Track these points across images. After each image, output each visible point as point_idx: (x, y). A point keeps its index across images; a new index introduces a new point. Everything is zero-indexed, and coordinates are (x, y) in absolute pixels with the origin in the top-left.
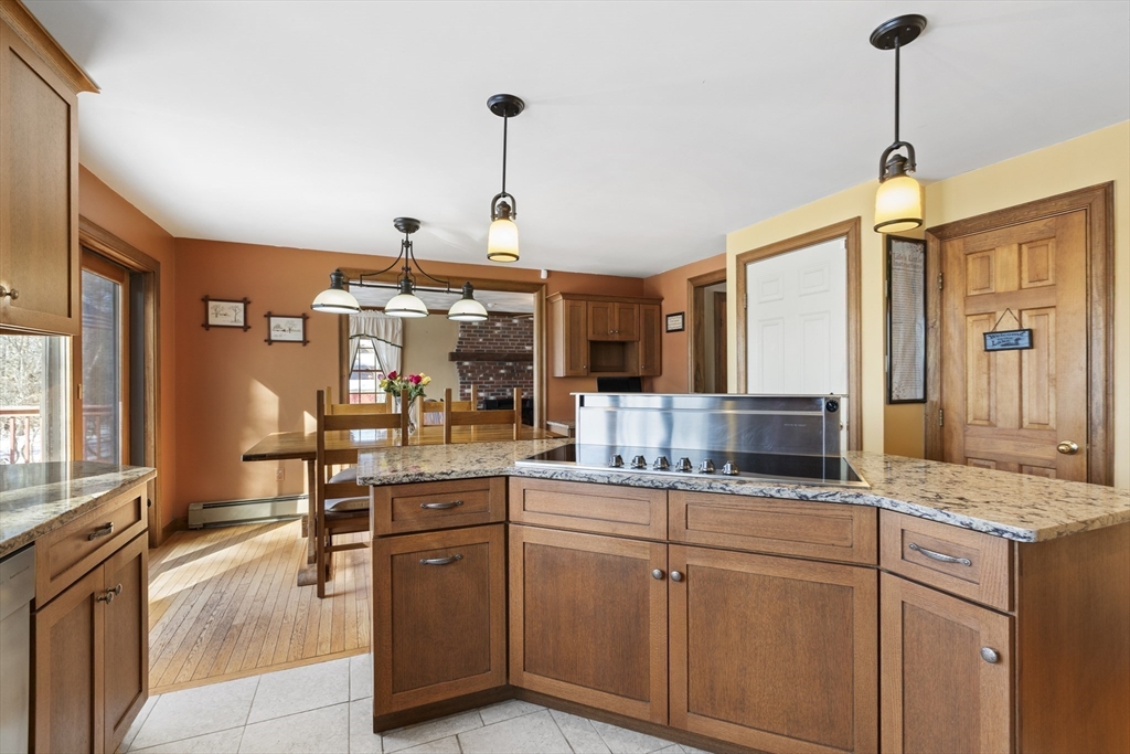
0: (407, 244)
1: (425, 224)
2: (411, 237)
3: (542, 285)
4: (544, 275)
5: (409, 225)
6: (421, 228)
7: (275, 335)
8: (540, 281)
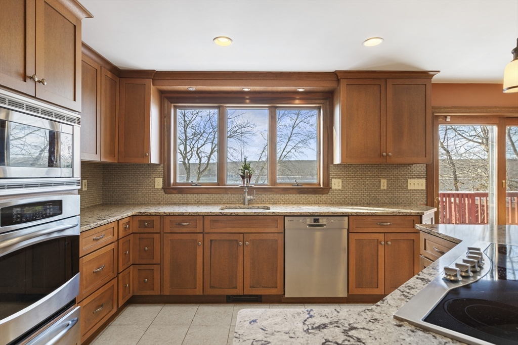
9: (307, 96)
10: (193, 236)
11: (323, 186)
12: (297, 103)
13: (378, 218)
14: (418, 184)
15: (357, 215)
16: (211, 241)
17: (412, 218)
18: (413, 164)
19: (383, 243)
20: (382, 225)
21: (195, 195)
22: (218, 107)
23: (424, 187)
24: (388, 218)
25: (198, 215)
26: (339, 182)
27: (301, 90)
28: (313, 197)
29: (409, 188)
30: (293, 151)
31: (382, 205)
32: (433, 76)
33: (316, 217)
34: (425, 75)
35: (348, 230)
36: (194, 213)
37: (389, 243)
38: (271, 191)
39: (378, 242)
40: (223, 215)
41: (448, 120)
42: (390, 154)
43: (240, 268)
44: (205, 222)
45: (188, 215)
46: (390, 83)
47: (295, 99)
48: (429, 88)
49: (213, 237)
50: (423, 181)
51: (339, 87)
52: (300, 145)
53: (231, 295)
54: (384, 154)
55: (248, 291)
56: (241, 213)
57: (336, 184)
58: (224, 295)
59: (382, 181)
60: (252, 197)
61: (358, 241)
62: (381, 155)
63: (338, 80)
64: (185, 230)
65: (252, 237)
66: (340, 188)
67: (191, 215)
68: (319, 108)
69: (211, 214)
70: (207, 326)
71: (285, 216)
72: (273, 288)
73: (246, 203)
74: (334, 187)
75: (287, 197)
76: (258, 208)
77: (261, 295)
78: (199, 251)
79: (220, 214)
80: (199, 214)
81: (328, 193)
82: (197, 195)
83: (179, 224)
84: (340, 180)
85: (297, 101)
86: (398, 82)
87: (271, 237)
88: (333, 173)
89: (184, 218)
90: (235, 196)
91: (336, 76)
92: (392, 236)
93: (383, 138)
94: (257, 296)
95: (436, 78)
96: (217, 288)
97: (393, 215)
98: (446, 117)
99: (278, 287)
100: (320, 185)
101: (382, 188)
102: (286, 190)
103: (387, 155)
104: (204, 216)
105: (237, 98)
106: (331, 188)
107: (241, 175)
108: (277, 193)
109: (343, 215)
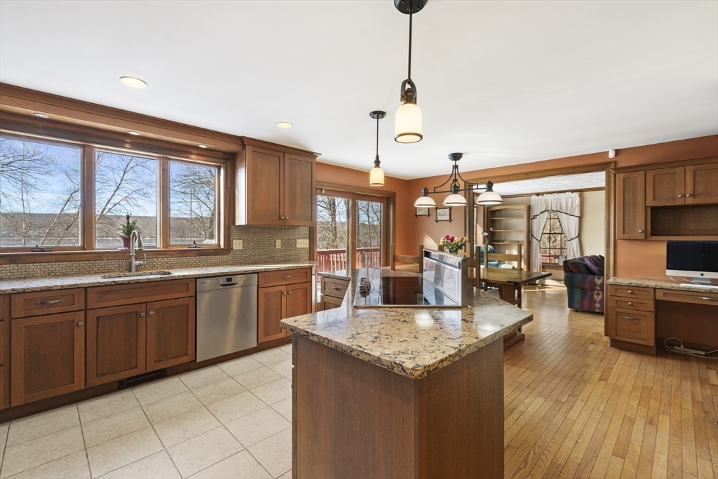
0: (456, 167)
1: (465, 154)
2: (458, 162)
3: (609, 163)
4: (612, 155)
5: (456, 157)
6: (463, 156)
7: (439, 218)
8: (608, 161)
9: (208, 154)
10: (69, 317)
11: (224, 246)
12: (194, 158)
13: (281, 272)
14: (303, 243)
15: (266, 271)
16: (98, 318)
17: (305, 271)
18: (300, 226)
19: (285, 293)
20: (284, 279)
21: (43, 264)
22: (84, 146)
23: (308, 246)
24: (289, 272)
25: (78, 288)
26: (240, 243)
27: (203, 147)
28: (214, 258)
29: (297, 247)
30: (124, 202)
31: (278, 262)
32: (317, 156)
33: (229, 277)
34: (311, 155)
35: (258, 285)
36: (70, 285)
37: (290, 293)
38: (165, 254)
39: (282, 293)
40: (116, 285)
41: (323, 192)
42: (287, 218)
43: (141, 343)
44: (88, 295)
45: (60, 289)
46: (287, 156)
47: (191, 153)
48: (314, 165)
49: (100, 313)
50: (307, 241)
51: (244, 152)
52: (135, 196)
53: (125, 379)
54: (283, 217)
55: (152, 367)
56: (143, 279)
57: (237, 245)
58: (114, 382)
59: (277, 241)
60: (141, 262)
61: (266, 294)
62: (280, 218)
63: (244, 146)
64: (53, 310)
65: (157, 305)
66: (241, 248)
67: (66, 289)
68: (219, 168)
69: (98, 285)
70: (107, 417)
71: (196, 278)
72: (183, 356)
73: (134, 270)
74: (235, 248)
75: (185, 259)
76: (152, 274)
77: (166, 369)
78: (79, 335)
79: (113, 283)
80: (79, 286)
81: (229, 254)
82: (46, 264)
83: (42, 303)
84: (241, 241)
85: (194, 157)
86: (293, 156)
87: (181, 302)
88: (234, 233)
89: (51, 294)
90: (114, 262)
91: (242, 141)
92: (291, 287)
93: (282, 204)
94: (161, 370)
95: (319, 159)
96: (106, 374)
97: (293, 269)
98: (322, 189)
99: (189, 354)
100: (219, 245)
101: (277, 247)
102: (183, 253)
103: (285, 218)
104: (86, 289)
105: (117, 140)
106: (232, 249)
107: (122, 237)
108: (172, 256)
109: (254, 272)
